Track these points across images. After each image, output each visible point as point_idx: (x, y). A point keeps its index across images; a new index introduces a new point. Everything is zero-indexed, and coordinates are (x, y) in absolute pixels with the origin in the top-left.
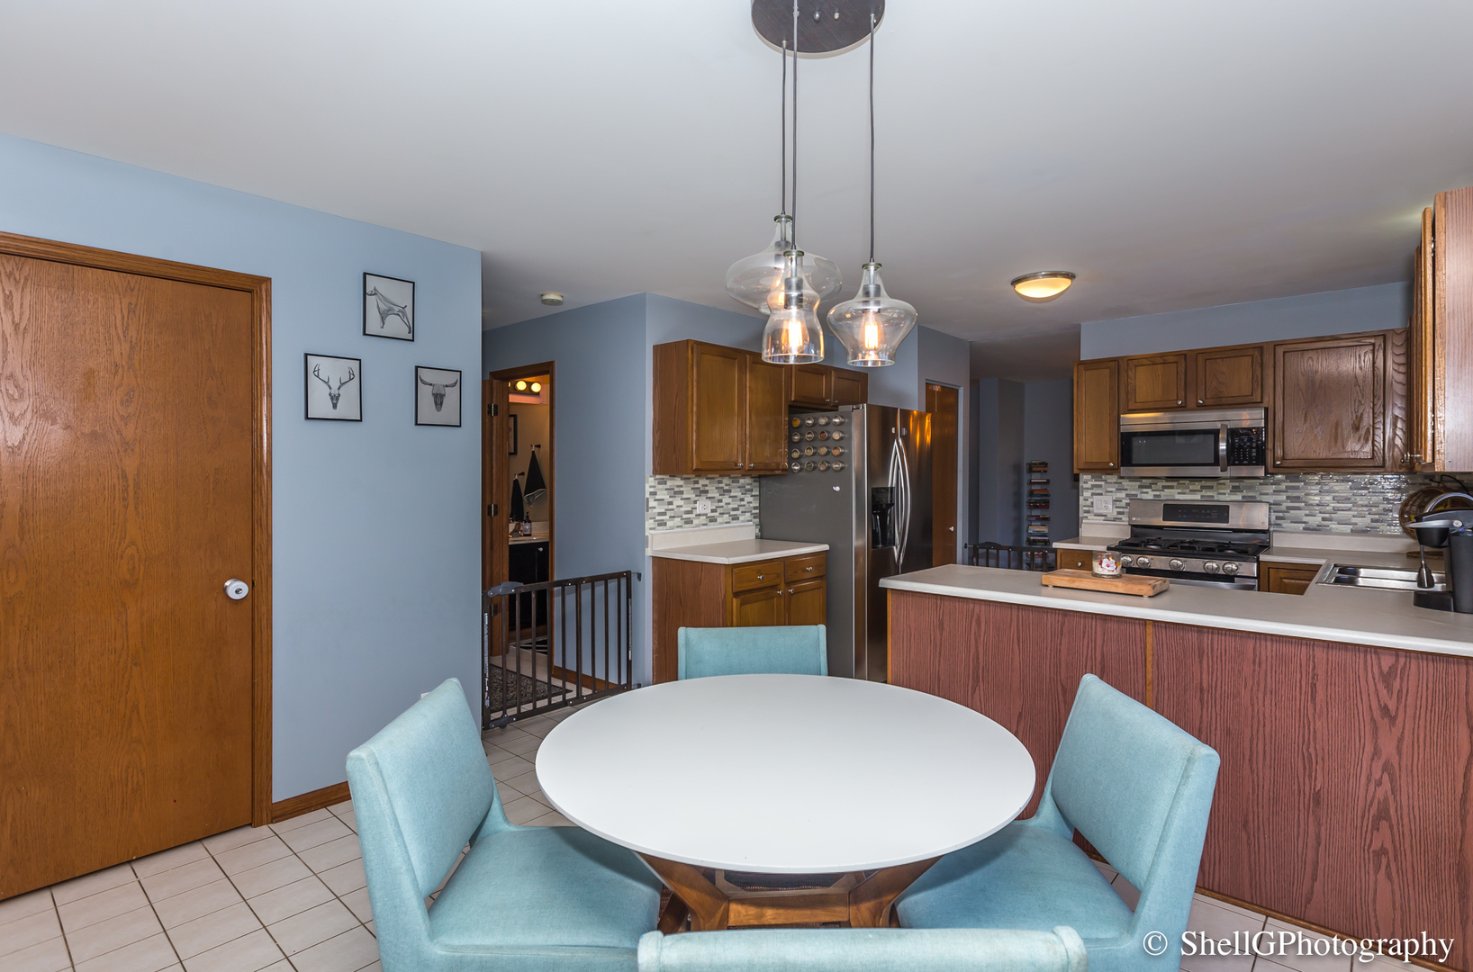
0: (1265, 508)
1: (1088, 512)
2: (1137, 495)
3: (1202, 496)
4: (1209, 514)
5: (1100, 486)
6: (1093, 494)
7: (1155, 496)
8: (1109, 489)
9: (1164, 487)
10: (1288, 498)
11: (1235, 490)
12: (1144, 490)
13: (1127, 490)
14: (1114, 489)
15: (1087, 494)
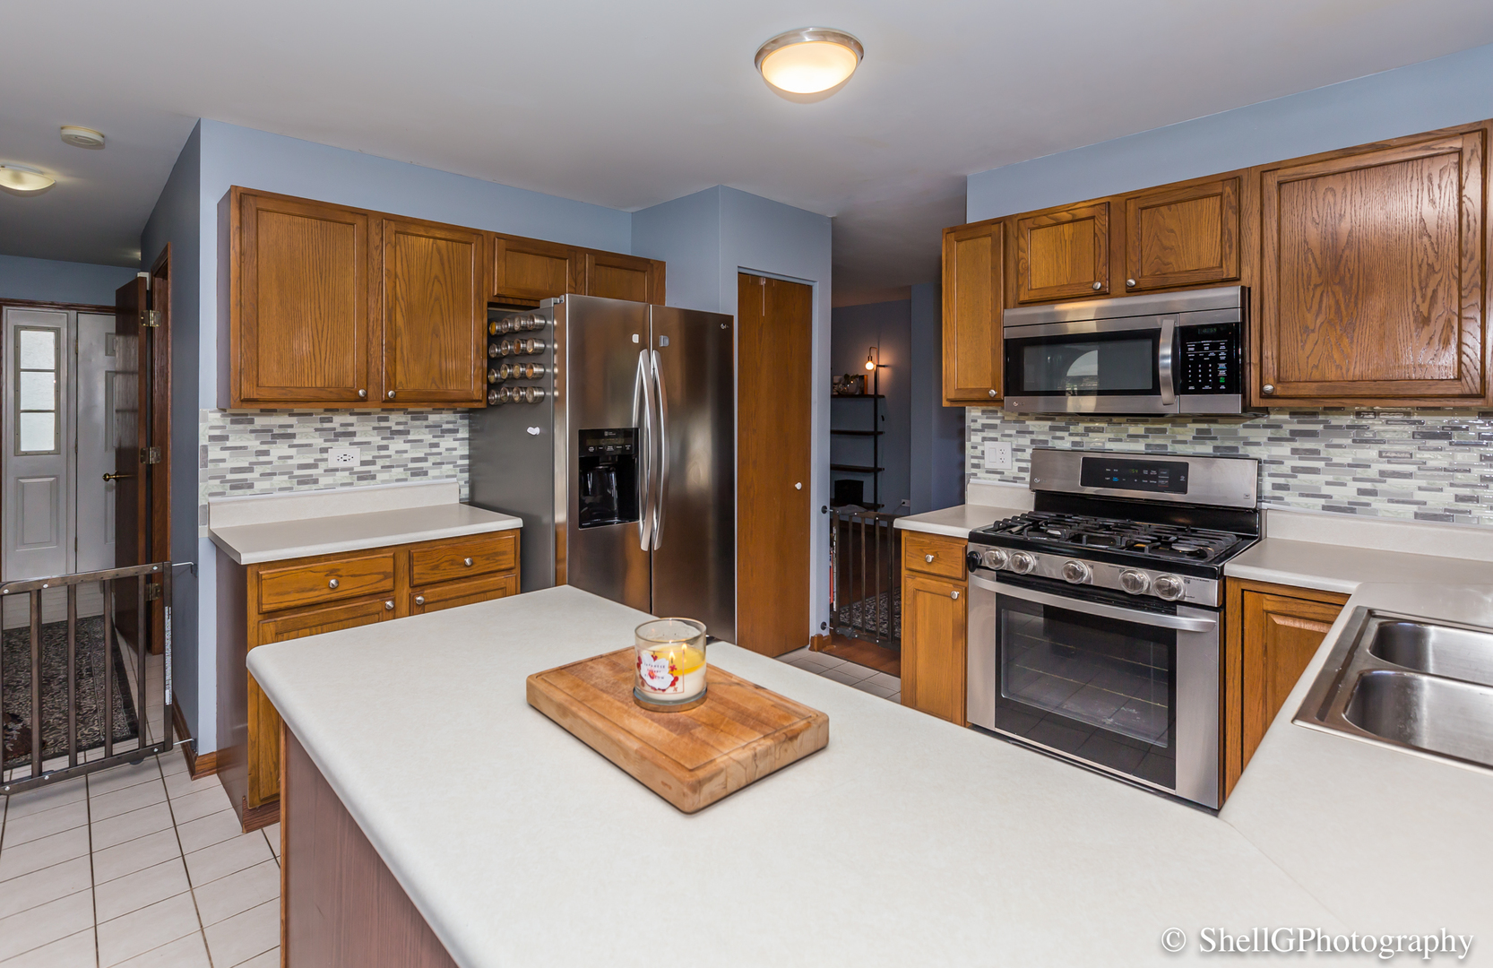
0: (1251, 467)
1: (975, 466)
2: (1046, 442)
3: (1148, 446)
4: (1155, 478)
5: (993, 427)
6: (984, 439)
7: (1074, 443)
8: (1007, 432)
9: (1088, 430)
10: (1294, 451)
11: (1202, 436)
12: (1059, 434)
13: (1032, 433)
14: (1013, 432)
15: (975, 438)
